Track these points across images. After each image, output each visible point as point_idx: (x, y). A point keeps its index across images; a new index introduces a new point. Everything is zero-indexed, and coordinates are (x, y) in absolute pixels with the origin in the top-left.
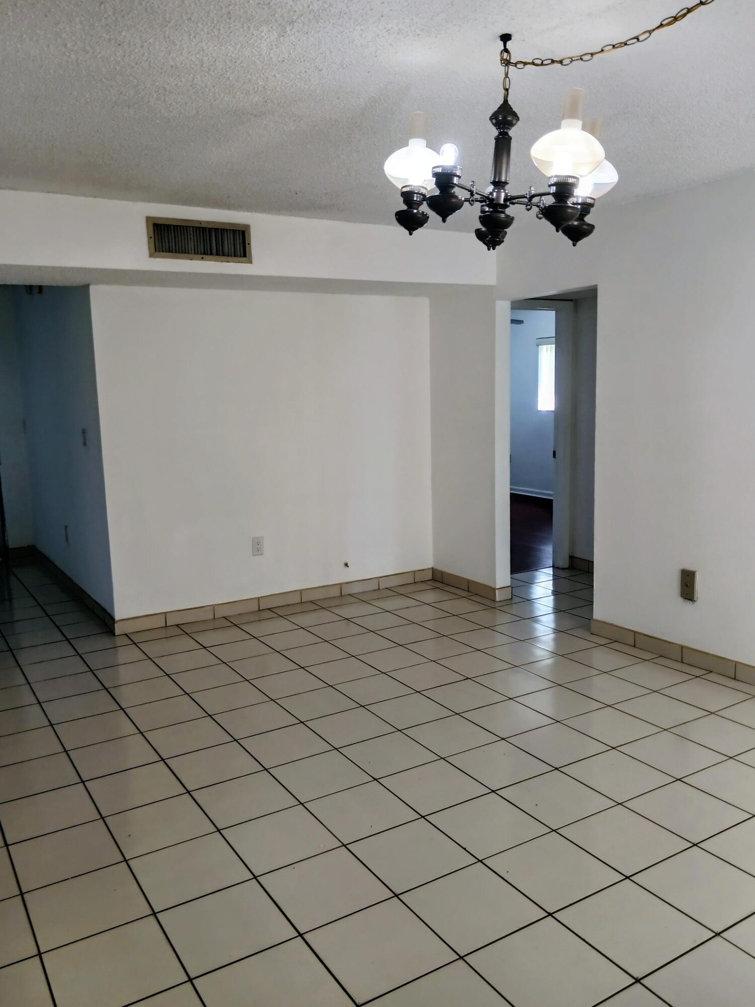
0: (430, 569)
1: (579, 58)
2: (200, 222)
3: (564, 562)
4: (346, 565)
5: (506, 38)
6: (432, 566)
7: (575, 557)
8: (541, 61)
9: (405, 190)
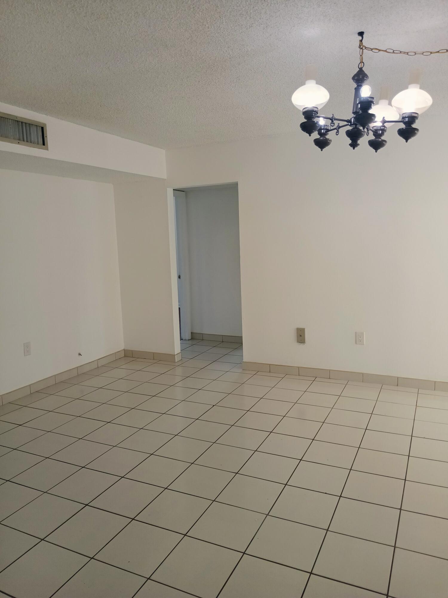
0: (122, 350)
1: (422, 53)
2: (17, 117)
3: (188, 336)
4: (80, 354)
5: (361, 34)
6: (123, 348)
7: (193, 333)
8: (393, 51)
9: (304, 110)
